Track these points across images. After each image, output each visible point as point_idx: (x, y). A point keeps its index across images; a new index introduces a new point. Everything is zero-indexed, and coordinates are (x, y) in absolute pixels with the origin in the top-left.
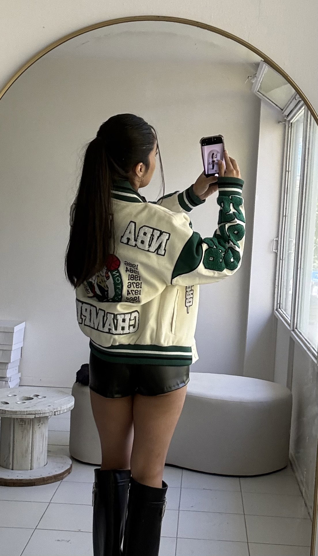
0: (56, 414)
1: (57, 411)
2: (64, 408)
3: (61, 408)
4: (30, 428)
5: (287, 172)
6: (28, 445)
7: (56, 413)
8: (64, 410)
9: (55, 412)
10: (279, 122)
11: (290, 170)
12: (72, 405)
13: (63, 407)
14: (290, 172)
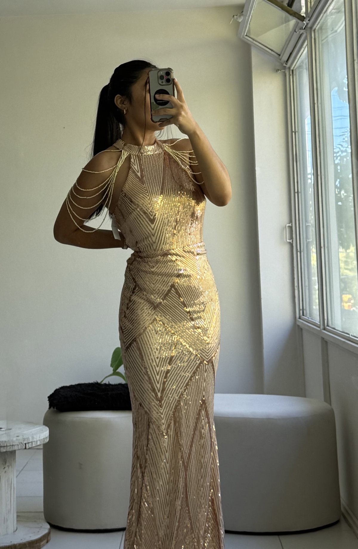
0: (27, 448)
1: (28, 443)
2: (36, 439)
3: (33, 439)
5: (294, 134)
7: (27, 445)
8: (37, 441)
9: (25, 444)
10: (277, 70)
11: (297, 130)
12: (46, 436)
13: (35, 436)
14: (297, 133)
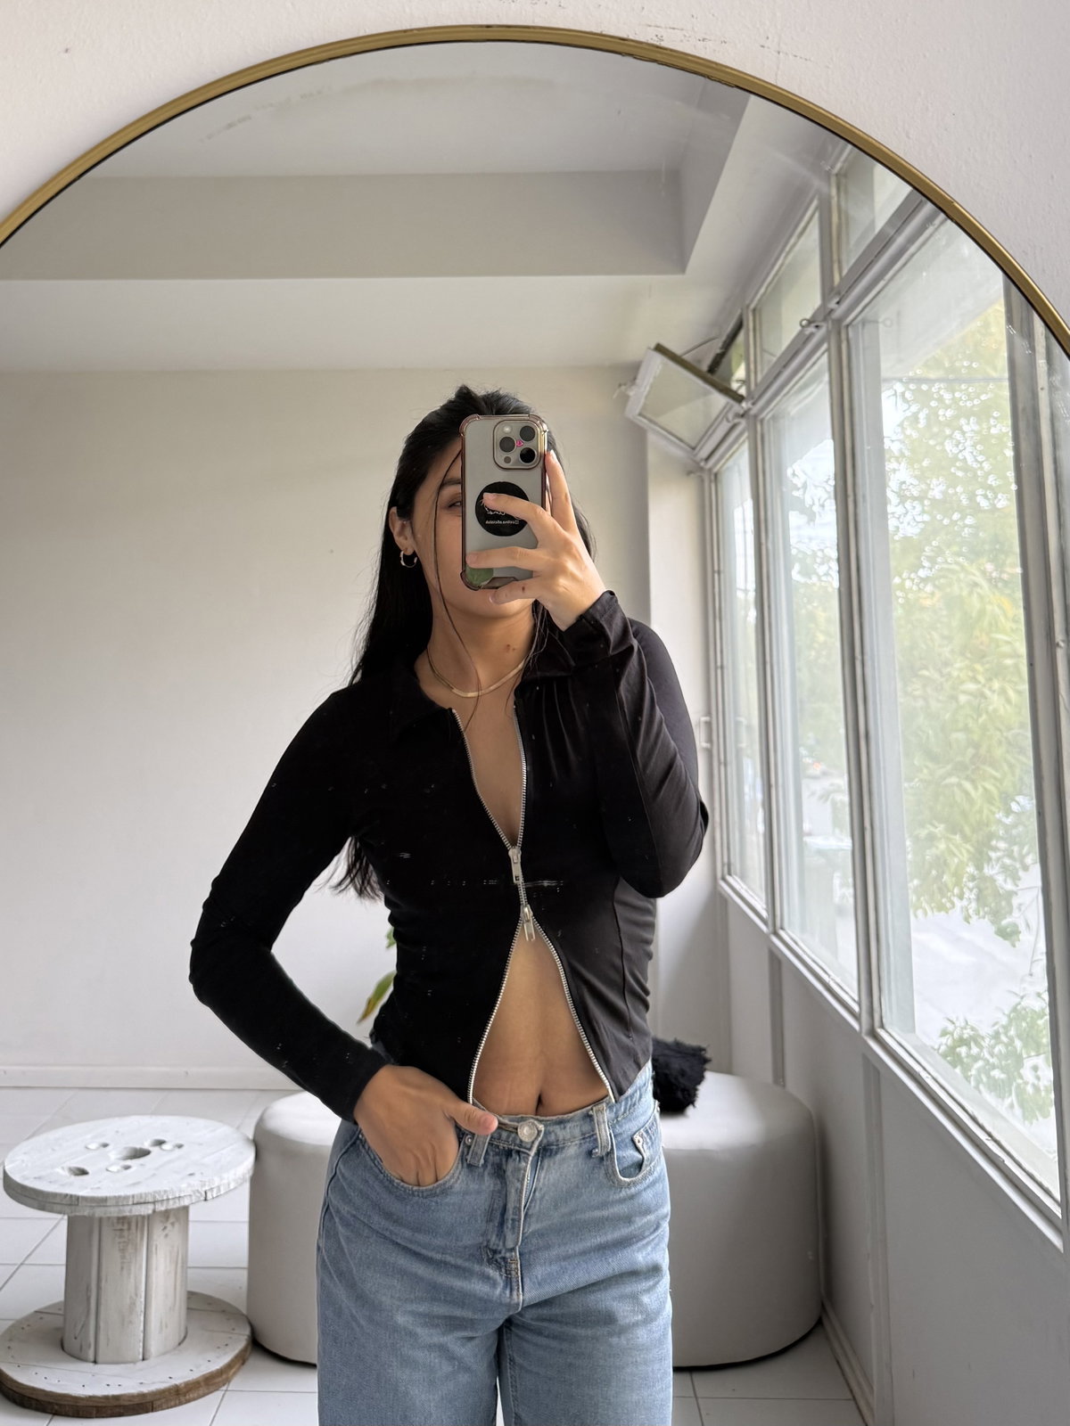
0: (208, 1198)
1: (212, 1189)
2: (227, 1179)
3: (220, 1181)
4: (142, 1239)
6: (137, 1288)
7: (209, 1193)
8: (229, 1184)
9: (206, 1193)
13: (224, 1175)
14: (722, 575)
